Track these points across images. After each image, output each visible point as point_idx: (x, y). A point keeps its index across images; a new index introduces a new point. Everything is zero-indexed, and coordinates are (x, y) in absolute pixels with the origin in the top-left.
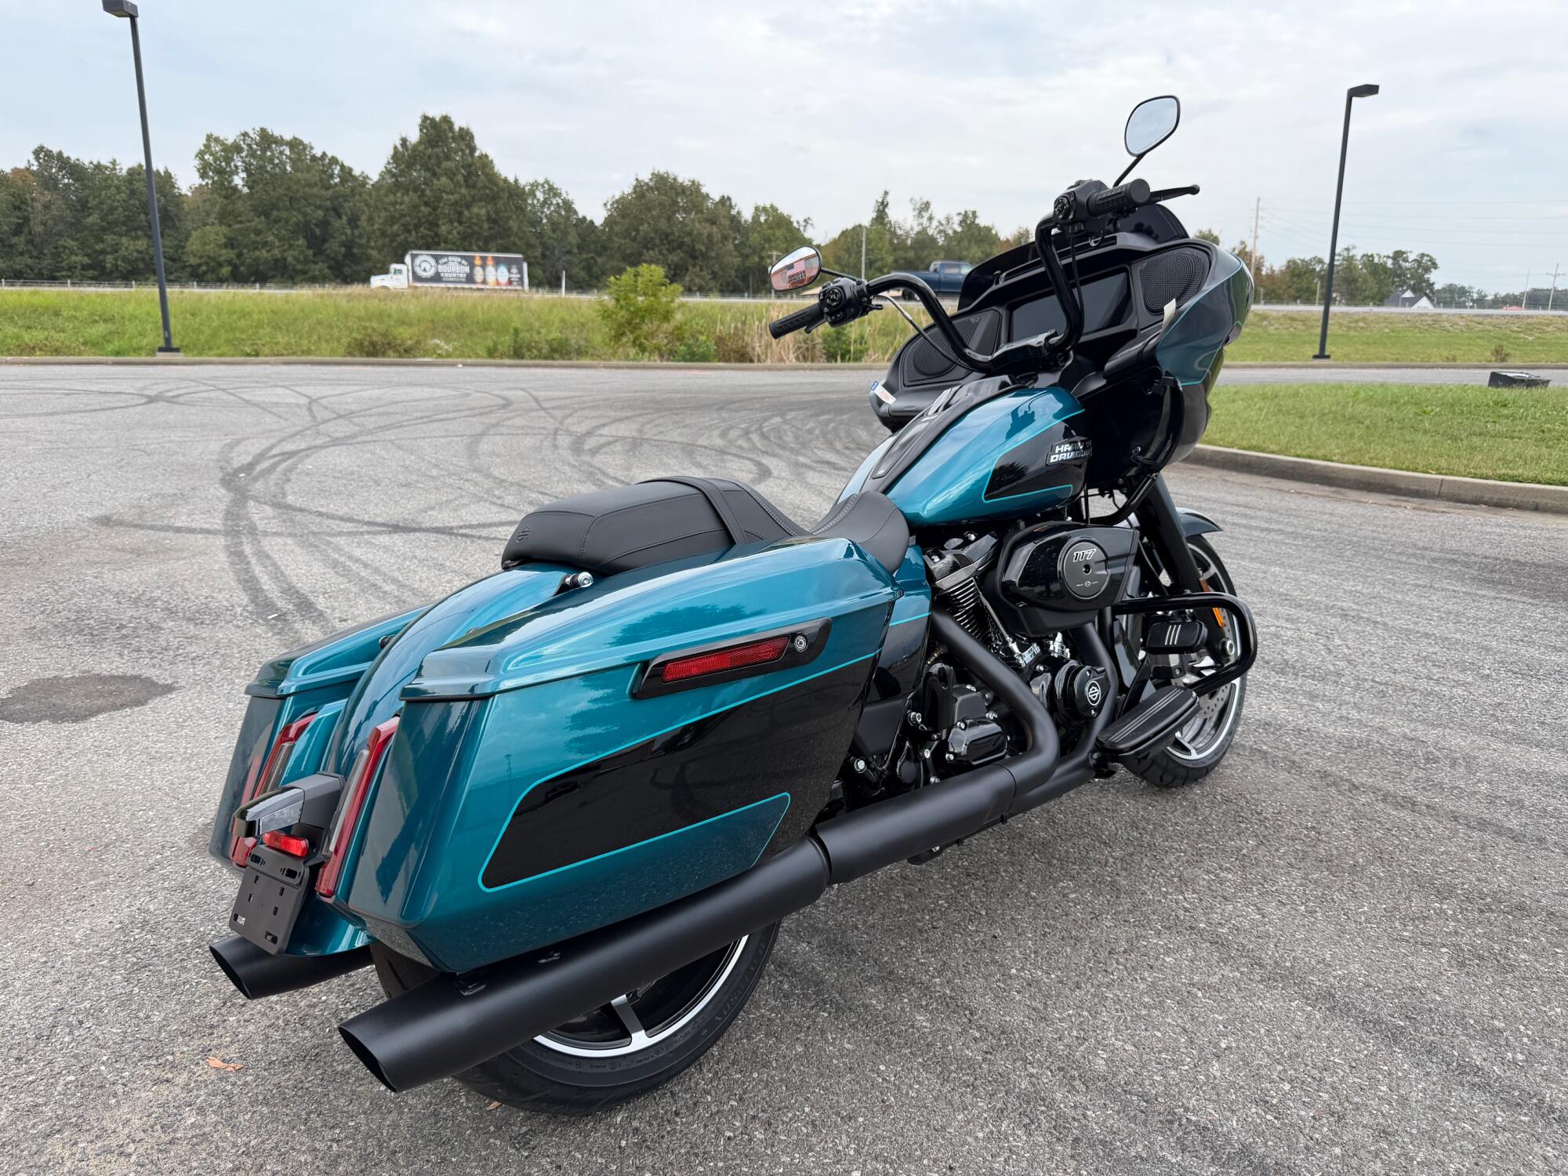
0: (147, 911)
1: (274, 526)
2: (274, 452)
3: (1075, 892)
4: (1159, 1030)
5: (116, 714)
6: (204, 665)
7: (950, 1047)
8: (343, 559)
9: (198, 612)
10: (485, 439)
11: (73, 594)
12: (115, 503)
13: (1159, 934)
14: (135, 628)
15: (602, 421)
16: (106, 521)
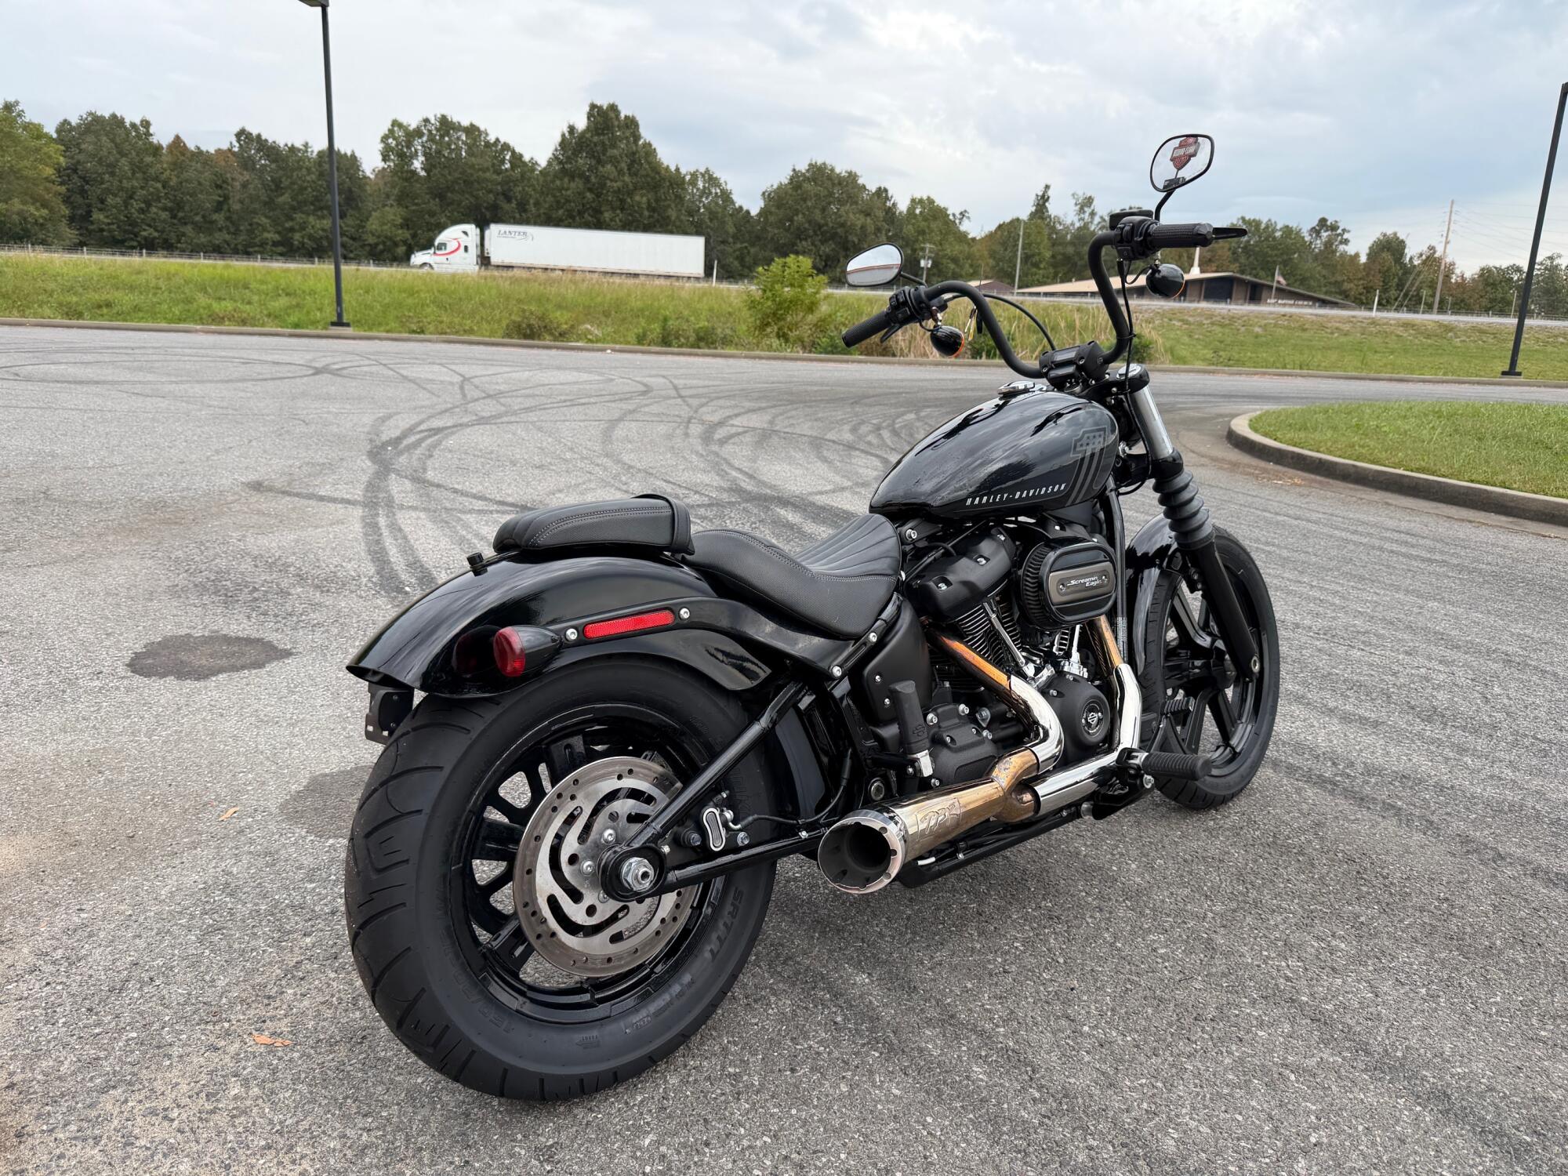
0: (229, 873)
1: (411, 500)
2: (422, 427)
3: (1167, 946)
4: (1240, 1114)
5: (235, 675)
6: (323, 632)
7: (1005, 1106)
8: (469, 536)
9: (326, 580)
10: (621, 425)
11: (216, 556)
12: (269, 469)
13: (1253, 1002)
14: (266, 592)
15: (736, 411)
16: (257, 487)
